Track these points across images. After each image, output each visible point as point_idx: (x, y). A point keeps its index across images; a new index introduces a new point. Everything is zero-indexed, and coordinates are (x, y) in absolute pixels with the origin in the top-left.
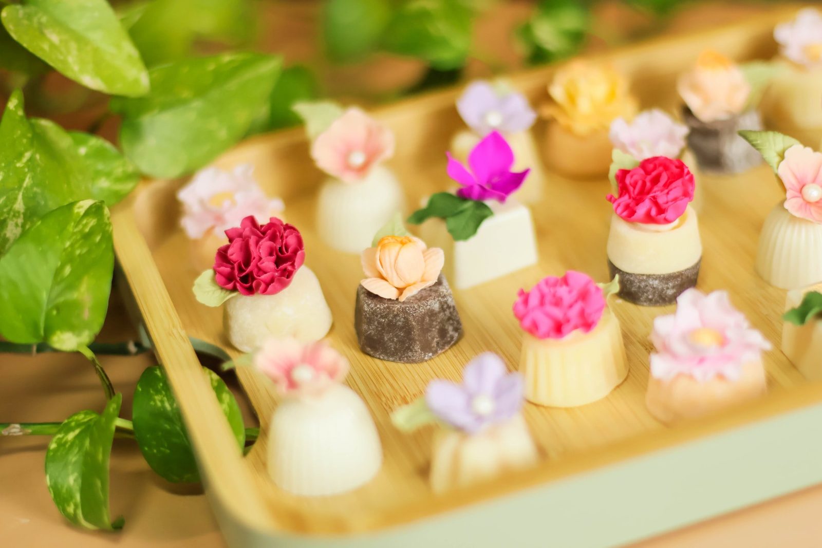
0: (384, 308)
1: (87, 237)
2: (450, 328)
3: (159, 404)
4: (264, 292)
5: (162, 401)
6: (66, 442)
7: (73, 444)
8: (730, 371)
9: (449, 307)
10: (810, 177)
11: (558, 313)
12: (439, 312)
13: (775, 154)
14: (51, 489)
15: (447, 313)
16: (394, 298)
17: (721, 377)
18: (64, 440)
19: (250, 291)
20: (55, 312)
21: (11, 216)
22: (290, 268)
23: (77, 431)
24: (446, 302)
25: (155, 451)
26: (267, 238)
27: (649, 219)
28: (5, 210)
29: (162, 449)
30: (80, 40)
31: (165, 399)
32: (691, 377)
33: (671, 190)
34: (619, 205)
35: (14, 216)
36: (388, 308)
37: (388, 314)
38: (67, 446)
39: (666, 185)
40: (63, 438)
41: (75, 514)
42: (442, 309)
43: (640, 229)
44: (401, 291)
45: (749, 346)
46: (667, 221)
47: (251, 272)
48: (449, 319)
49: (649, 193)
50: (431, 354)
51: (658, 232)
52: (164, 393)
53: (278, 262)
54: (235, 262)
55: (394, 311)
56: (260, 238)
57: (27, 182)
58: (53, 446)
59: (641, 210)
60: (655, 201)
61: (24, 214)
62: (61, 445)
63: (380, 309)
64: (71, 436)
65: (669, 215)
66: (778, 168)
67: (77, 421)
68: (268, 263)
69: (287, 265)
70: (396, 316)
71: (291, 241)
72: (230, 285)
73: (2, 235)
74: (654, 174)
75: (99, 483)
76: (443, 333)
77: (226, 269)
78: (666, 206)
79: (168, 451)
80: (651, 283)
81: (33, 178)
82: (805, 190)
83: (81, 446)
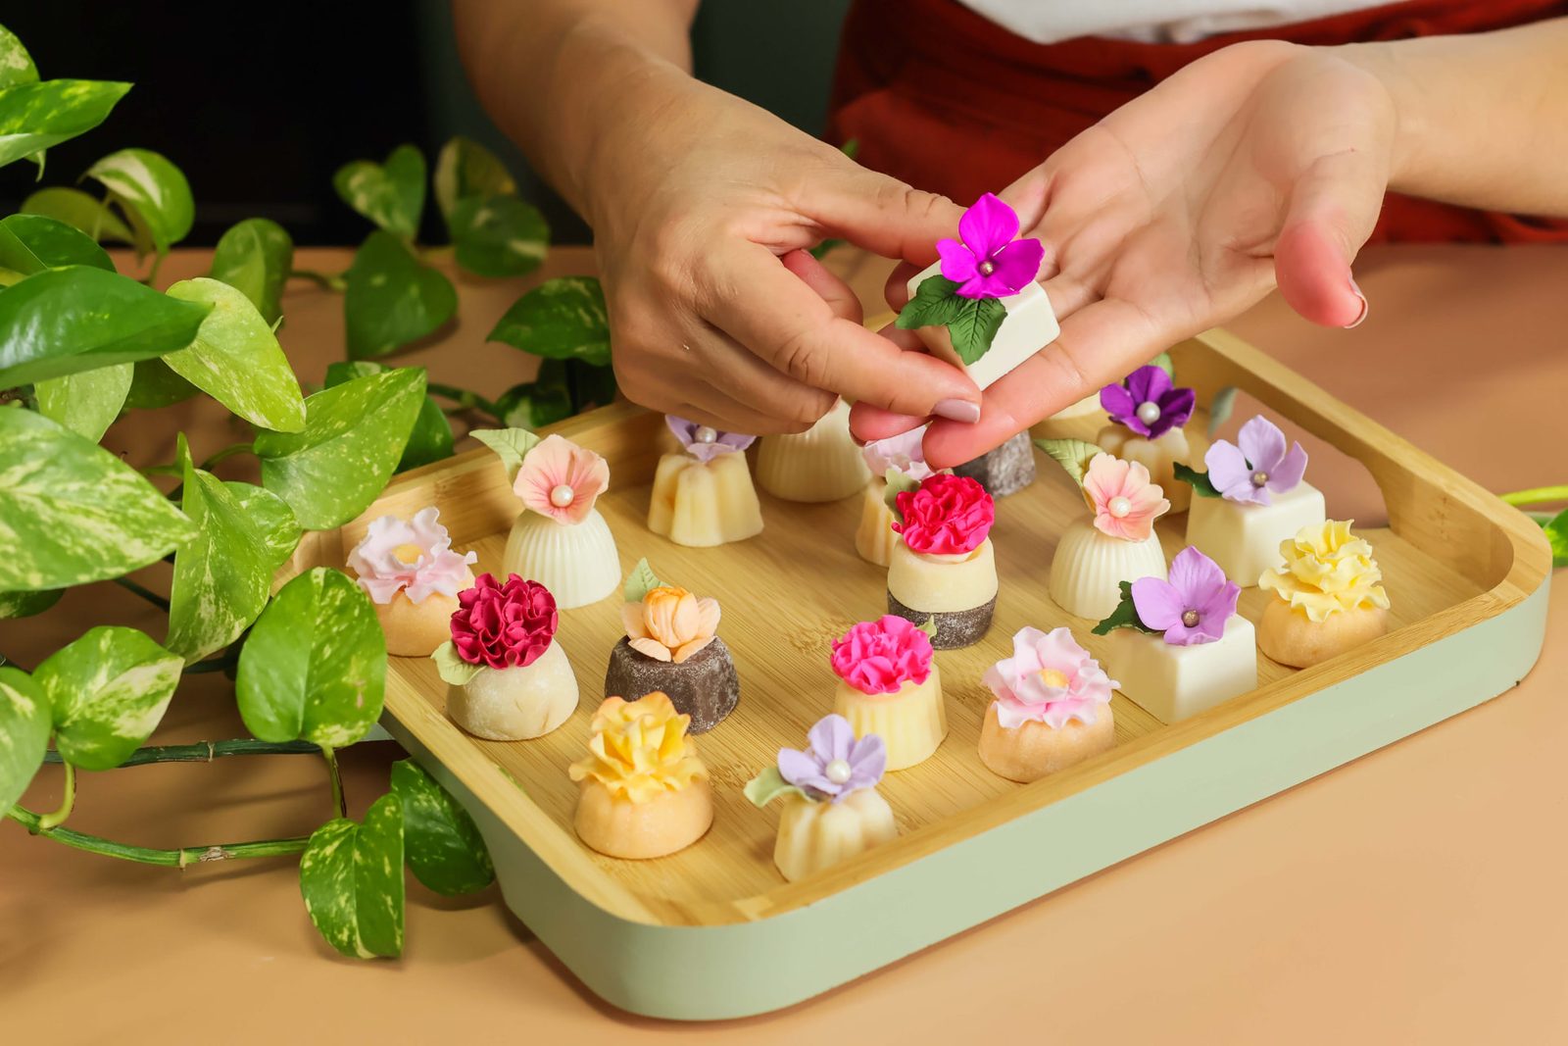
0: (659, 673)
1: (342, 610)
2: (730, 691)
3: (425, 804)
4: (521, 663)
5: (429, 801)
6: (325, 858)
7: (334, 860)
8: (1082, 713)
9: (728, 666)
10: (1114, 490)
11: (885, 663)
12: (720, 673)
13: (1077, 465)
14: (314, 916)
15: (727, 673)
16: (669, 660)
17: (1074, 721)
18: (321, 856)
19: (501, 663)
20: (317, 702)
21: (202, 592)
22: (545, 633)
23: (336, 844)
24: (725, 661)
25: (426, 860)
26: (510, 600)
27: (947, 549)
28: (196, 585)
29: (435, 857)
30: (237, 367)
31: (431, 797)
32: (1043, 724)
33: (970, 514)
34: (910, 535)
35: (205, 591)
36: (664, 672)
37: (666, 678)
38: (327, 862)
39: (964, 508)
40: (318, 854)
41: (351, 941)
42: (723, 670)
43: (931, 561)
44: (674, 651)
45: (1095, 687)
46: (967, 550)
47: (500, 642)
48: (729, 680)
49: (943, 519)
50: (712, 723)
51: (954, 563)
52: (427, 791)
53: (529, 626)
54: (479, 631)
55: (672, 675)
56: (505, 600)
57: (211, 549)
58: (307, 863)
59: (938, 540)
60: (953, 530)
61: (214, 587)
62: (318, 862)
63: (655, 674)
64: (329, 850)
65: (970, 543)
66: (1082, 481)
67: (331, 832)
68: (518, 630)
69: (541, 630)
70: (673, 681)
71: (539, 600)
72: (477, 659)
73: (196, 615)
74: (945, 496)
75: (389, 900)
76: (723, 696)
77: (467, 640)
78: (966, 533)
79: (443, 859)
80: (949, 622)
81: (216, 542)
82: (1112, 503)
83: (348, 860)
